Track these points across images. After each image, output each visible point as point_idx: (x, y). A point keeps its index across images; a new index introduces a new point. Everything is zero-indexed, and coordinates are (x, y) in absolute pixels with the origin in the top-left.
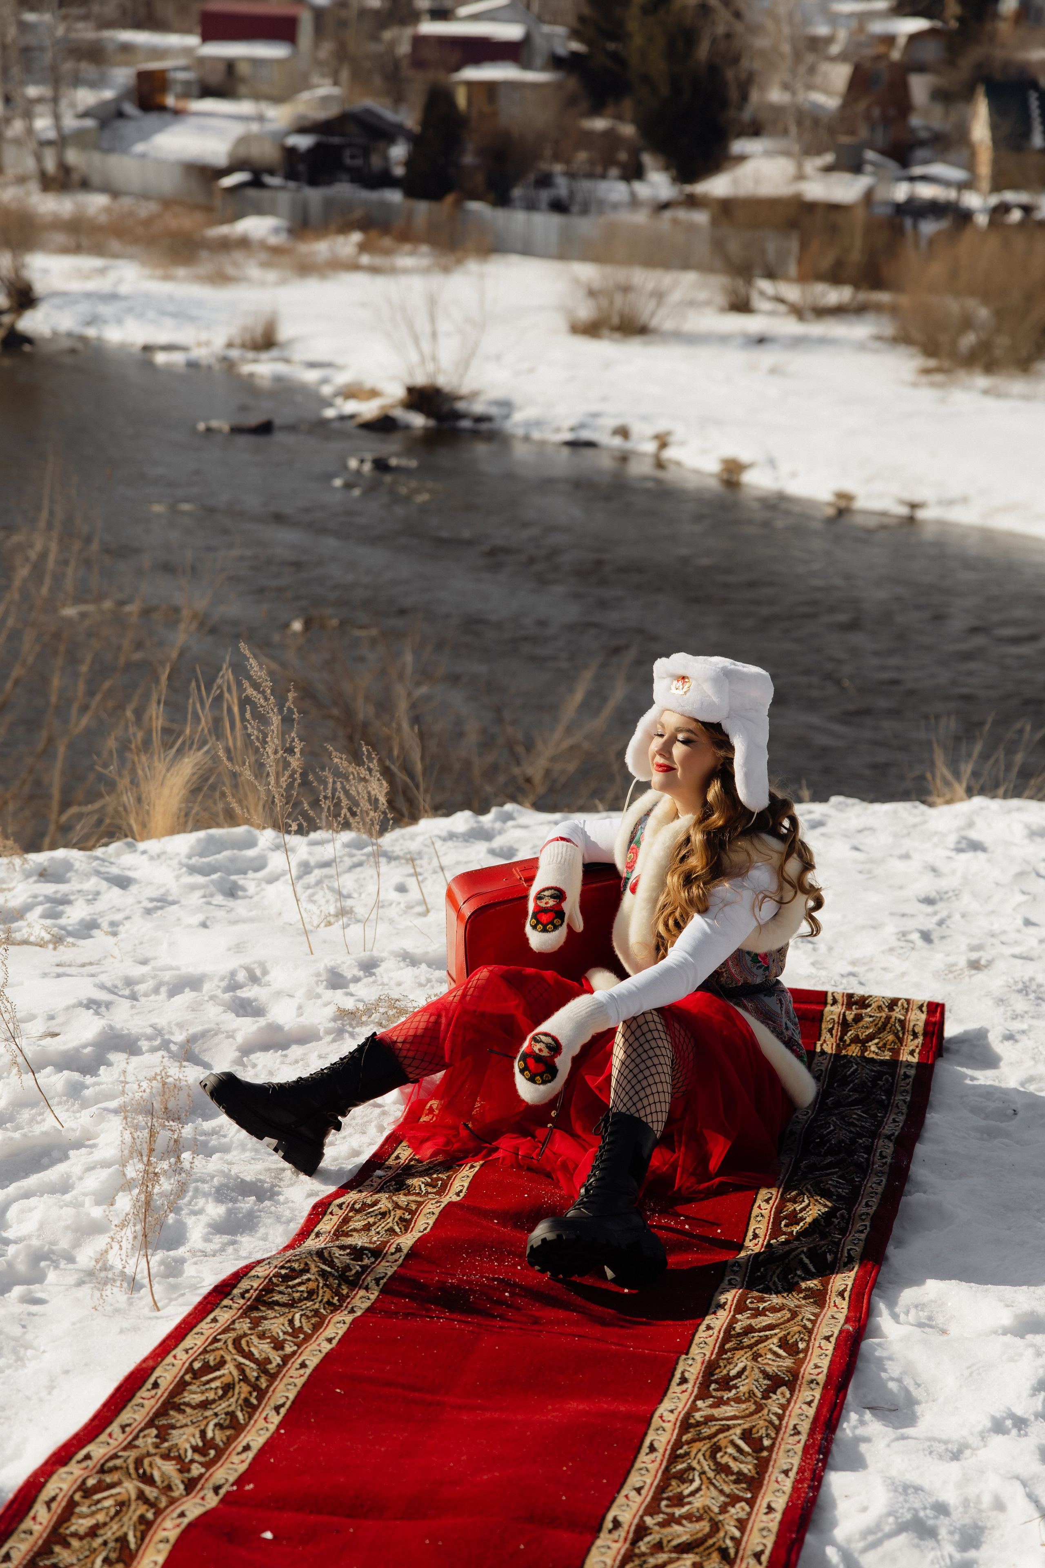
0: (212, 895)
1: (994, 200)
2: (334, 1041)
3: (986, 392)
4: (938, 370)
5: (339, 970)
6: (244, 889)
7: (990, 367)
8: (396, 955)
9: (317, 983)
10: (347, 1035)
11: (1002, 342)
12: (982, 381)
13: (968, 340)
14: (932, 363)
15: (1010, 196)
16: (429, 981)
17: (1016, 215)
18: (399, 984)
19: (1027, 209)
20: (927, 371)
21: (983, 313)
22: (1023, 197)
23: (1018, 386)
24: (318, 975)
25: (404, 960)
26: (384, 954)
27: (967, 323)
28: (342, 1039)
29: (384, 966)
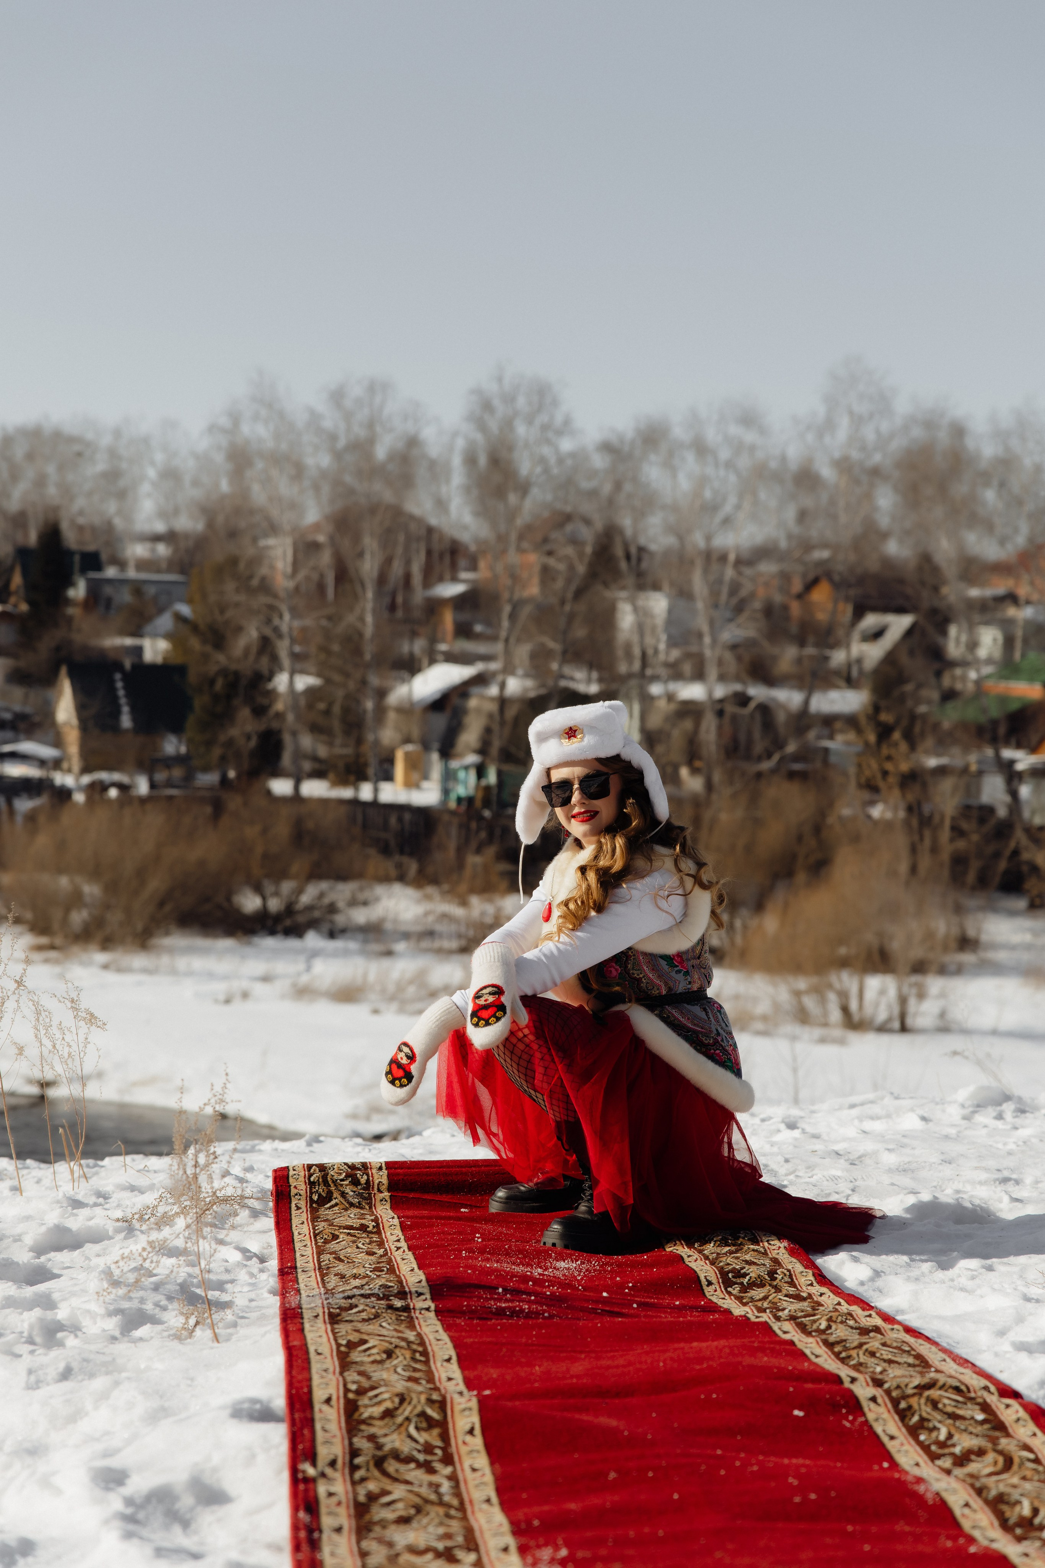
1: (86, 779)
3: (106, 967)
4: (52, 947)
7: (107, 944)
11: (115, 918)
12: (101, 957)
13: (78, 918)
14: (44, 940)
15: (104, 776)
17: (113, 793)
19: (123, 788)
20: (40, 948)
21: (91, 890)
22: (117, 777)
23: (139, 960)
27: (76, 899)
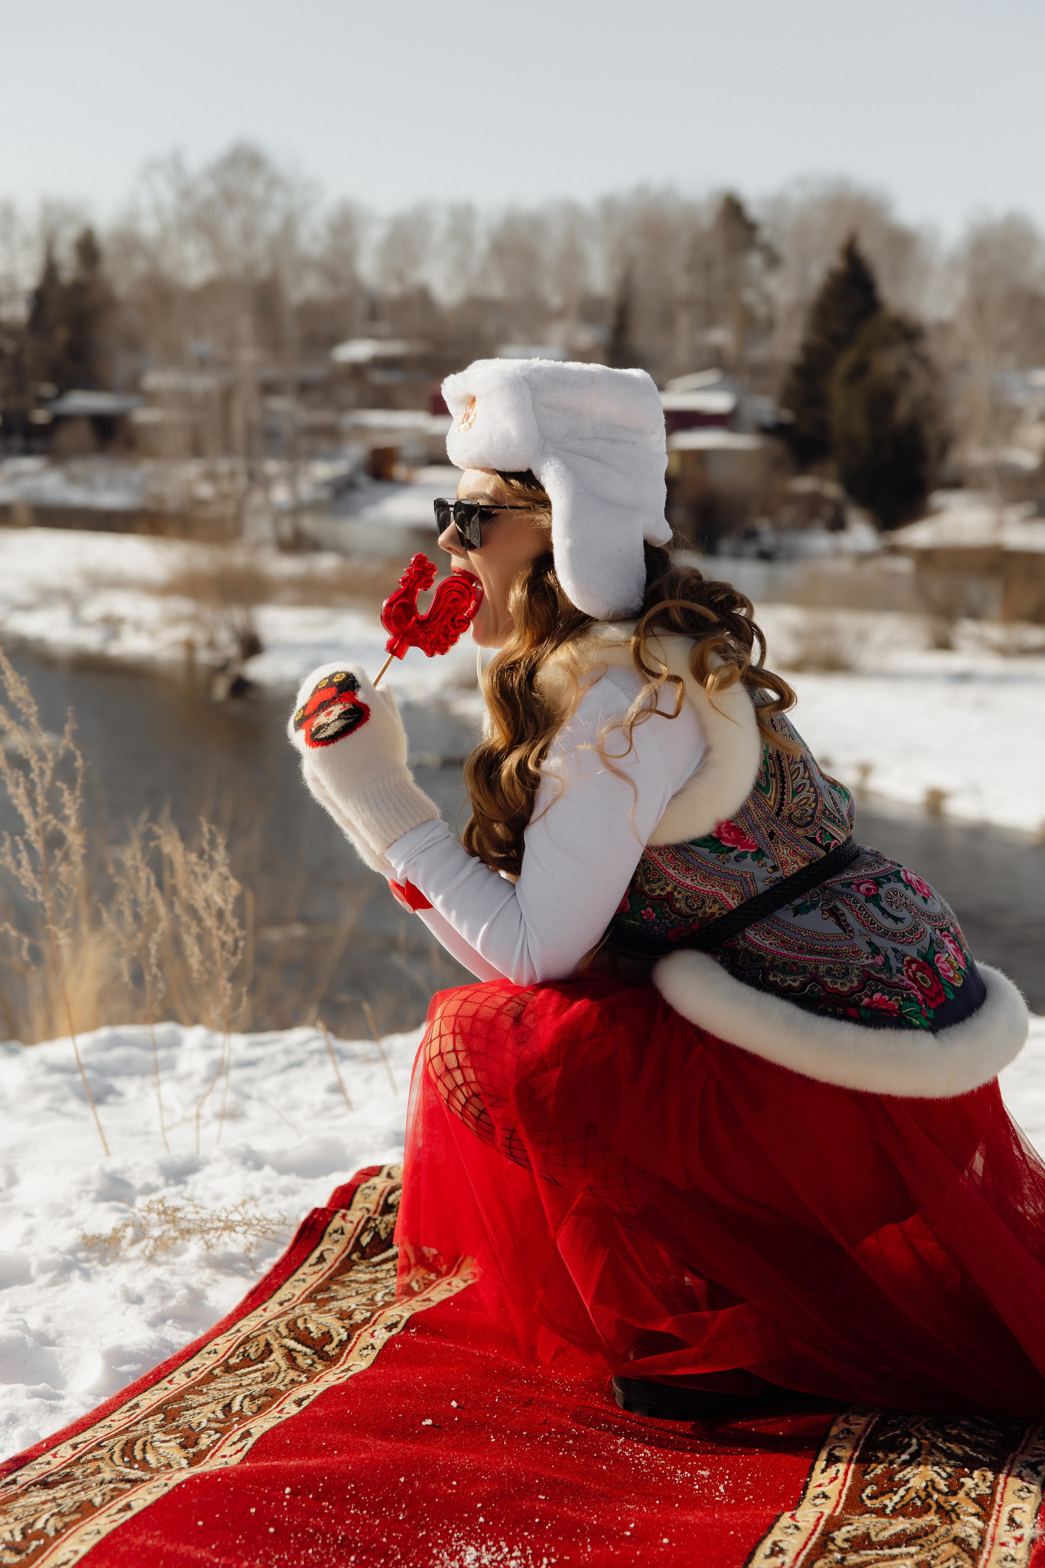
0: (64, 1100)
2: (53, 1283)
5: (127, 1177)
6: (119, 1094)
8: (233, 1154)
9: (79, 1196)
10: (76, 1274)
16: (267, 1191)
18: (218, 1197)
24: (87, 1181)
25: (244, 1162)
26: (215, 1153)
28: (67, 1280)
29: (207, 1170)
